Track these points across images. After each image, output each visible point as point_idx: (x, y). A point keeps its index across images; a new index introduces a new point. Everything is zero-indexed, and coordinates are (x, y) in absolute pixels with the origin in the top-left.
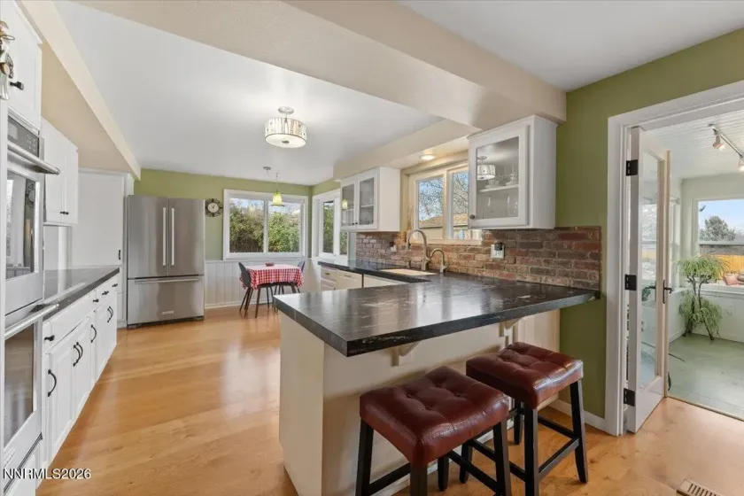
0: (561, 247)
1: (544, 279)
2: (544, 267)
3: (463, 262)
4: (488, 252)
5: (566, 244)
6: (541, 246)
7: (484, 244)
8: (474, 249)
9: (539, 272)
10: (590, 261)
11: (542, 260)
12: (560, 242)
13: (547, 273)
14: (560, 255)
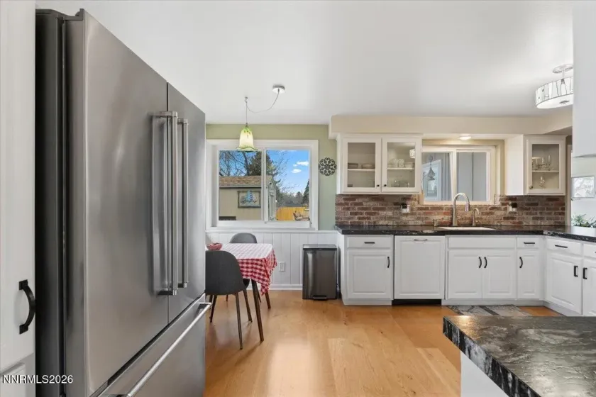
0: (548, 204)
1: (539, 222)
2: (539, 215)
3: (484, 217)
4: (506, 209)
5: (550, 203)
6: (537, 204)
7: (503, 204)
8: (493, 208)
9: (537, 219)
10: (561, 211)
11: (538, 212)
12: (547, 202)
13: (542, 219)
14: (547, 209)
